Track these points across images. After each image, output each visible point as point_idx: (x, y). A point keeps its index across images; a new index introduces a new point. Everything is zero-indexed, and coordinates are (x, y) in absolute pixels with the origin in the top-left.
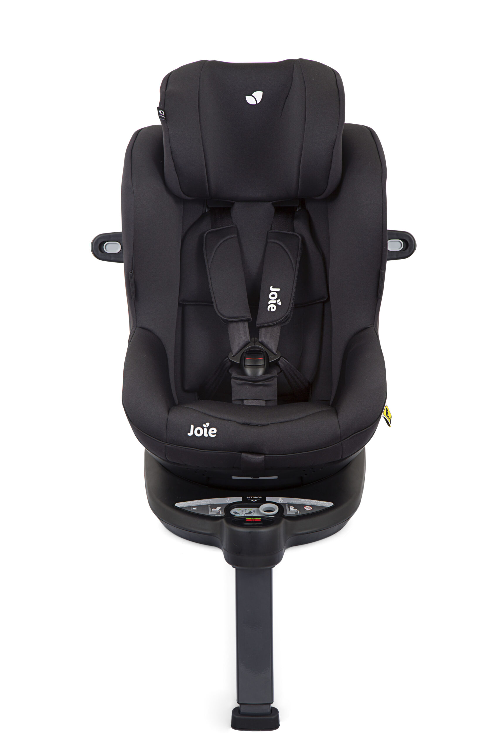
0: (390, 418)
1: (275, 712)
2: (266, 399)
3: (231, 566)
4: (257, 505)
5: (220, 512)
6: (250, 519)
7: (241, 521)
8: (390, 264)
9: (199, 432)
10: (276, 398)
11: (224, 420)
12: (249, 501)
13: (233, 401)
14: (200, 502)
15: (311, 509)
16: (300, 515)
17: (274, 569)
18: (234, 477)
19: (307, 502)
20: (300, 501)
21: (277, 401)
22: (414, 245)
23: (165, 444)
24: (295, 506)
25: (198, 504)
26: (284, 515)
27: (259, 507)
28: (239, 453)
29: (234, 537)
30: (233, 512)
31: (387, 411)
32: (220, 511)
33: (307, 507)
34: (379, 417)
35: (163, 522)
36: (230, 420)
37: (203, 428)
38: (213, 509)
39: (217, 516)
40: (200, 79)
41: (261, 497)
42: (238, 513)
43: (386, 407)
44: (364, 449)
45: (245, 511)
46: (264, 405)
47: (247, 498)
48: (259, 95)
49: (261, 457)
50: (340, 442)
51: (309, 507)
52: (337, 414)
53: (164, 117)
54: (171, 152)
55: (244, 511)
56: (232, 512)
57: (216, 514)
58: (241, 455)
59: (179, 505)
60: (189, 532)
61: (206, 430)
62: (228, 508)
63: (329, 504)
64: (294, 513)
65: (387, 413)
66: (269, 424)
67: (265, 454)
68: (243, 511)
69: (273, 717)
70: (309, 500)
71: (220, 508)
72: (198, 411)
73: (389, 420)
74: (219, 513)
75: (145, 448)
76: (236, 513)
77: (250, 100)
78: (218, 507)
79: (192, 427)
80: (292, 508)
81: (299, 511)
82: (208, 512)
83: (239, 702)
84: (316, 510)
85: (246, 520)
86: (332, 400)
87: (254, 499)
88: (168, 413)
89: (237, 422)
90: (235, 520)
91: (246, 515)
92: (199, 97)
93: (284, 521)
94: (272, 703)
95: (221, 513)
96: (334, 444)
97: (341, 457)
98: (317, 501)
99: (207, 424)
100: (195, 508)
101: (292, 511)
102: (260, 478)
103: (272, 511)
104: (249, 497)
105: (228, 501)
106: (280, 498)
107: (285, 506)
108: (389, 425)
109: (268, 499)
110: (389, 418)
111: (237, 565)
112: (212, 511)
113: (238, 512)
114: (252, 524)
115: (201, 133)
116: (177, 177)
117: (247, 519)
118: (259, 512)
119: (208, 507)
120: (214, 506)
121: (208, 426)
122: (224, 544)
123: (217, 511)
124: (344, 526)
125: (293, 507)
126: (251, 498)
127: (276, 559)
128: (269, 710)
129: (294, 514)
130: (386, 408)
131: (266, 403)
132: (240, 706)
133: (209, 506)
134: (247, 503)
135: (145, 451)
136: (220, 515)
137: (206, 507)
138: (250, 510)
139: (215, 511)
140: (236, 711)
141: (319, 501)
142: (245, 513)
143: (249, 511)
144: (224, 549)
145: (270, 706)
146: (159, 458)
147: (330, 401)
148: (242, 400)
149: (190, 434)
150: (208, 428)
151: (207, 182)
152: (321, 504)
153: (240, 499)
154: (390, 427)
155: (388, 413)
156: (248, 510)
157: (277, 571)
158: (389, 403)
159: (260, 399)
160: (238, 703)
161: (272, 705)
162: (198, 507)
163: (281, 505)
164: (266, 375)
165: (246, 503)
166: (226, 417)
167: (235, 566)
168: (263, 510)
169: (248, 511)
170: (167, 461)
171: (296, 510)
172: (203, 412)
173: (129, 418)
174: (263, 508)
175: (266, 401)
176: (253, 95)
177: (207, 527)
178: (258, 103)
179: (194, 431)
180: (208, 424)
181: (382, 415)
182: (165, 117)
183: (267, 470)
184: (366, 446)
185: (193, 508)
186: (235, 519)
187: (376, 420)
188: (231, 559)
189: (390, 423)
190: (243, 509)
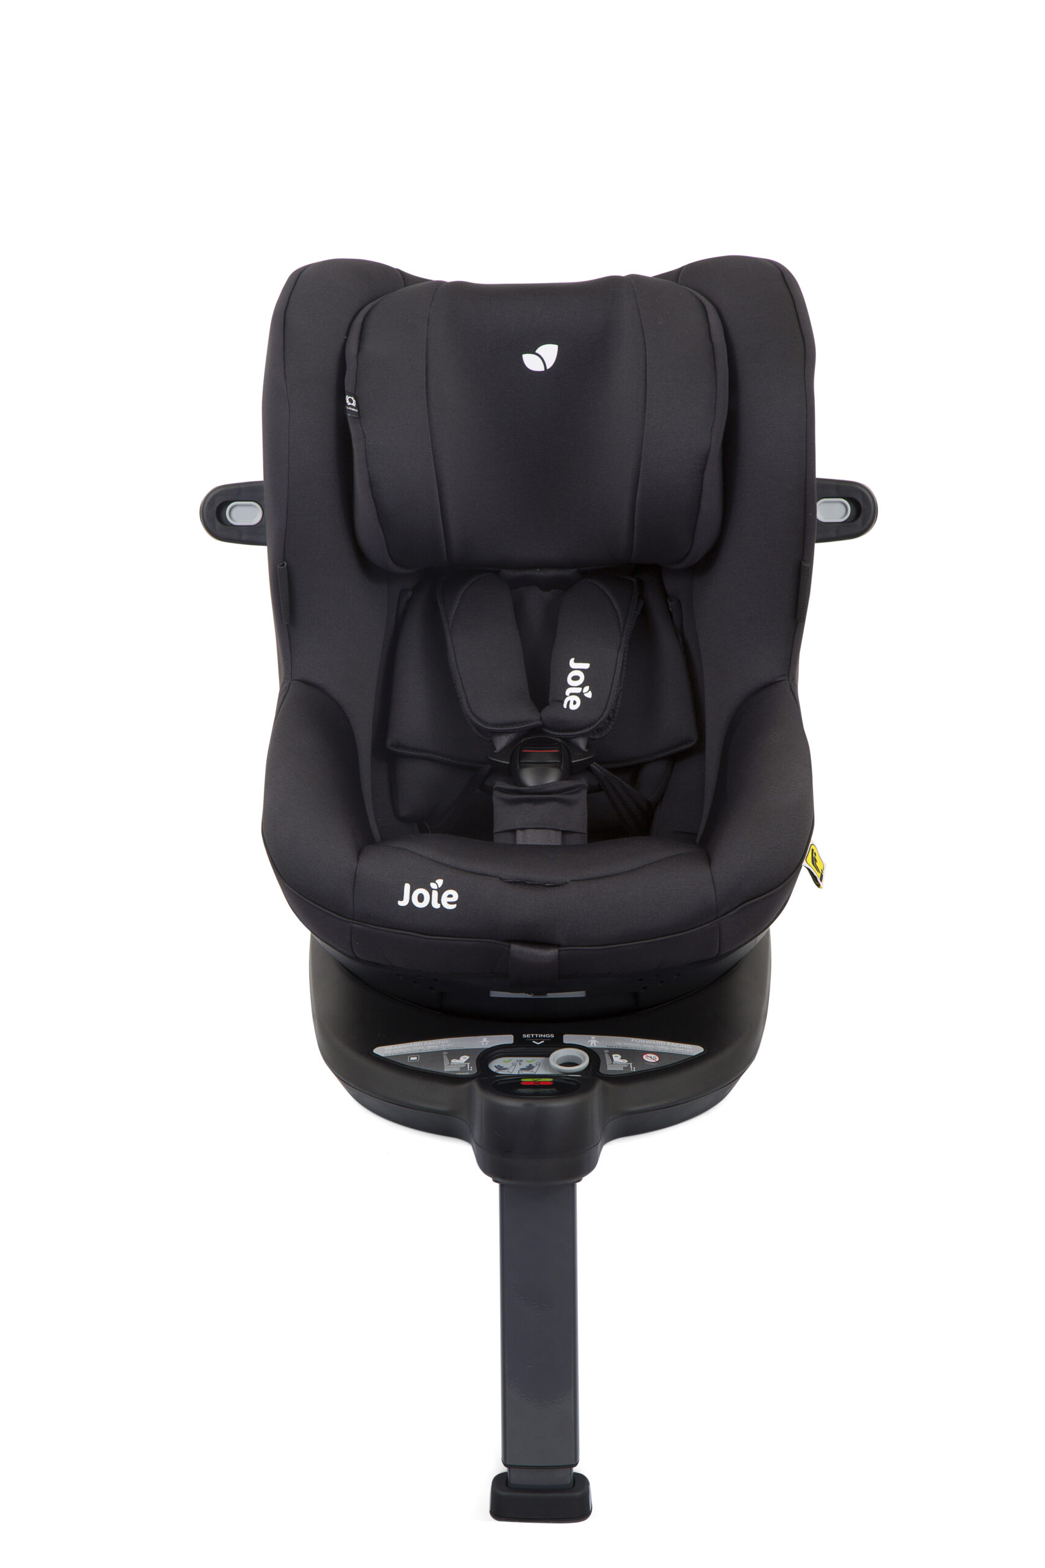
0: (821, 871)
1: (582, 1482)
2: (562, 829)
3: (490, 1179)
4: (545, 1051)
5: (468, 1067)
6: (530, 1080)
7: (511, 1086)
8: (822, 550)
9: (421, 898)
10: (585, 831)
11: (474, 873)
12: (528, 1043)
13: (495, 836)
14: (427, 1045)
15: (657, 1059)
16: (634, 1072)
17: (579, 1185)
18: (494, 994)
19: (650, 1046)
20: (634, 1042)
21: (586, 836)
22: (873, 510)
23: (350, 923)
24: (625, 1053)
25: (421, 1050)
26: (600, 1073)
27: (548, 1056)
28: (505, 944)
29: (495, 1119)
30: (495, 1066)
31: (814, 855)
32: (467, 1065)
33: (649, 1055)
34: (796, 869)
35: (350, 1087)
36: (487, 875)
37: (430, 890)
38: (452, 1061)
39: (460, 1074)
40: (428, 324)
41: (552, 1036)
42: (505, 1069)
43: (812, 847)
44: (768, 935)
45: (520, 1064)
46: (559, 842)
47: (524, 1036)
48: (549, 353)
49: (551, 953)
50: (715, 919)
51: (653, 1056)
52: (709, 860)
53: (355, 410)
54: (370, 482)
55: (517, 1063)
56: (493, 1066)
57: (459, 1069)
58: (509, 947)
59: (382, 1051)
60: (404, 1108)
61: (435, 894)
62: (484, 1057)
63: (694, 1050)
64: (622, 1069)
65: (814, 861)
66: (567, 883)
67: (558, 946)
68: (514, 1065)
69: (577, 1494)
70: (654, 1042)
71: (468, 1057)
72: (419, 855)
73: (818, 875)
74: (464, 1068)
75: (312, 932)
76: (500, 1068)
77: (531, 362)
78: (463, 1055)
79: (407, 887)
80: (617, 1058)
81: (631, 1064)
82: (443, 1067)
83: (507, 1464)
84: (668, 1062)
85: (522, 1083)
86: (700, 833)
87: (539, 1040)
88: (358, 858)
89: (500, 879)
90: (499, 1083)
91: (521, 1073)
92: (427, 363)
93: (600, 1084)
94: (576, 1465)
95: (470, 1069)
96: (702, 925)
97: (719, 951)
98: (669, 1043)
99: (437, 881)
100: (416, 1058)
101: (617, 1063)
102: (550, 995)
103: (576, 1065)
104: (528, 1036)
105: (485, 1043)
106: (593, 1037)
107: (604, 1053)
108: (818, 885)
109: (568, 1039)
110: (818, 871)
111: (503, 1177)
112: (450, 1064)
113: (505, 1067)
114: (531, 1091)
115: (432, 441)
116: (382, 533)
117: (522, 1080)
118: (548, 1065)
119: (443, 1055)
120: (455, 1054)
121: (440, 886)
122: (477, 1133)
123: (460, 1064)
124: (726, 1095)
125: (620, 1056)
126: (531, 1038)
127: (584, 1164)
128: (569, 1480)
129: (621, 1071)
130: (813, 850)
131: (563, 840)
132: (509, 1470)
133: (444, 1053)
134: (523, 1048)
135: (312, 938)
136: (467, 1072)
137: (437, 1055)
138: (530, 1062)
139: (458, 1065)
140: (500, 1483)
141: (673, 1044)
142: (518, 1067)
143: (528, 1065)
144: (476, 1143)
145: (571, 1470)
146: (338, 953)
147: (696, 834)
148: (514, 831)
149: (403, 903)
150: (441, 891)
151: (443, 539)
152: (678, 1049)
153: (508, 1039)
154: (820, 889)
155: (816, 860)
156: (526, 1061)
157: (586, 1189)
158: (818, 839)
159: (552, 827)
160: (505, 1465)
161: (576, 1470)
162: (422, 1055)
163: (596, 1051)
164: (563, 782)
165: (521, 1047)
166: (478, 867)
167: (498, 1179)
168: (557, 1063)
169: (525, 1064)
170: (356, 959)
171: (626, 1061)
172: (431, 857)
173: (277, 869)
174: (556, 1059)
175: (564, 832)
176: (537, 351)
177: (441, 1098)
178: (548, 367)
179: (411, 897)
180: (440, 882)
181: (804, 863)
182: (357, 411)
183: (563, 977)
184: (772, 927)
185: (412, 1059)
186: (498, 1081)
187: (791, 875)
188: (491, 1164)
189: (821, 880)
190: (514, 1059)
